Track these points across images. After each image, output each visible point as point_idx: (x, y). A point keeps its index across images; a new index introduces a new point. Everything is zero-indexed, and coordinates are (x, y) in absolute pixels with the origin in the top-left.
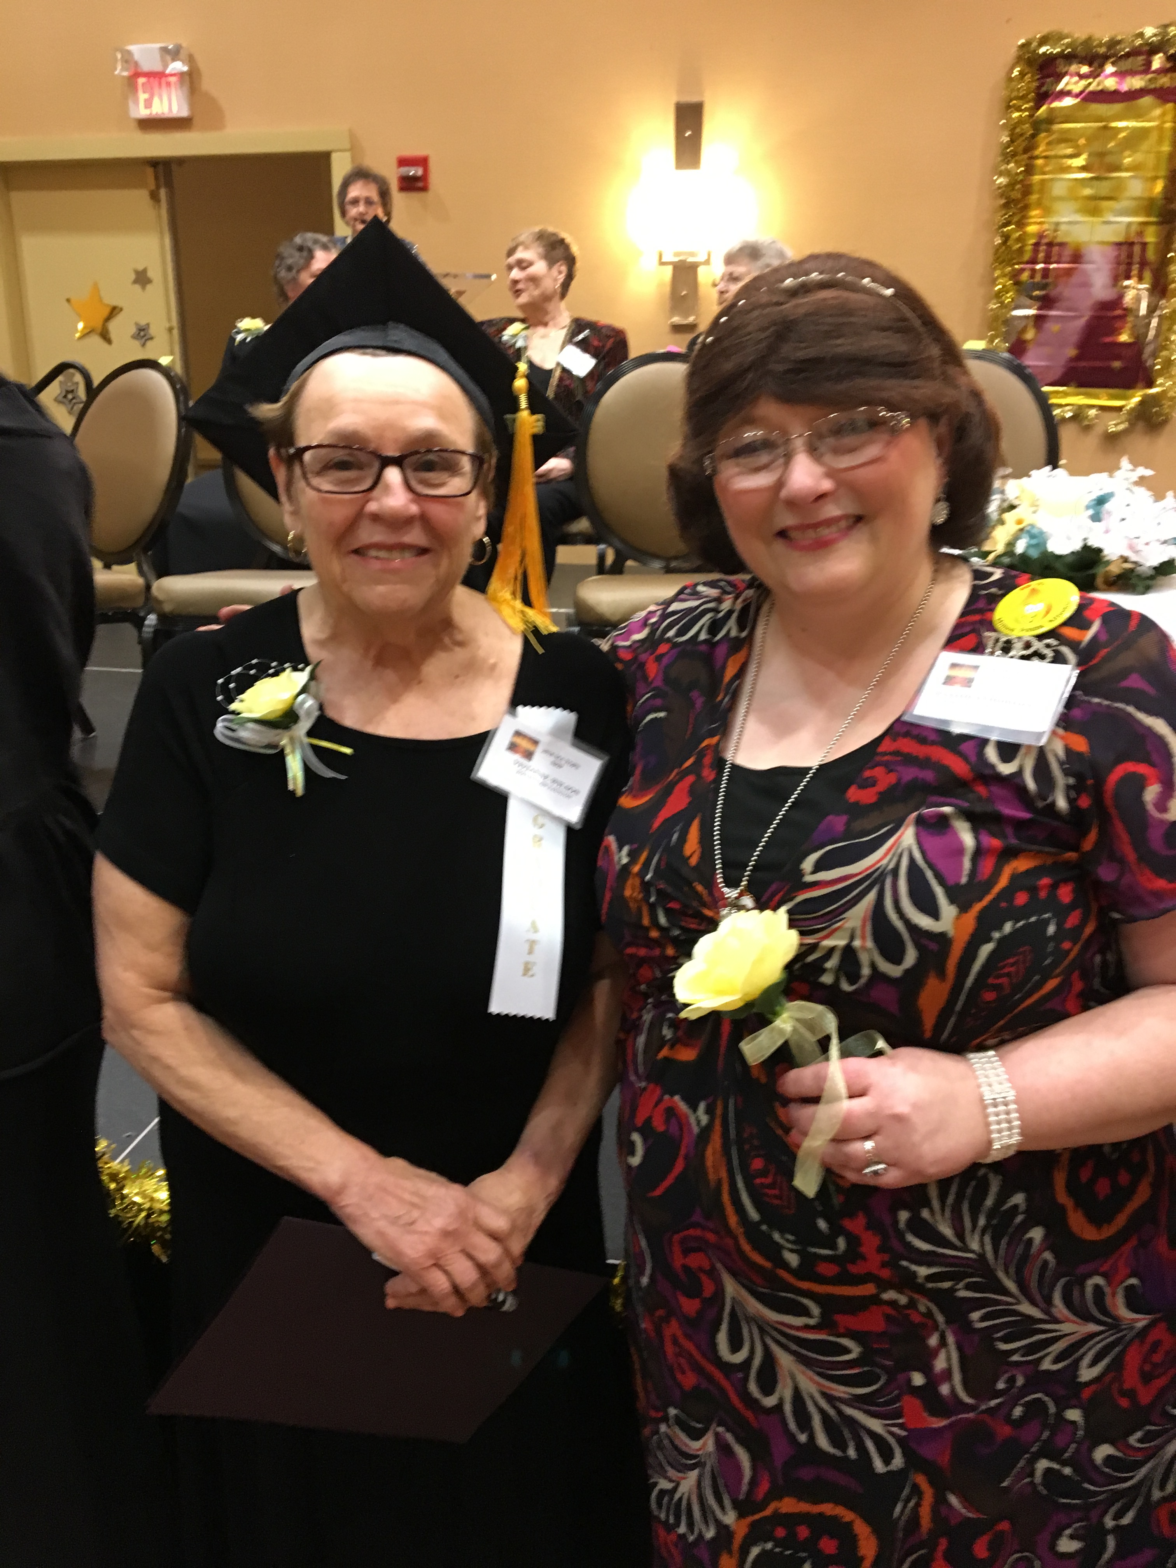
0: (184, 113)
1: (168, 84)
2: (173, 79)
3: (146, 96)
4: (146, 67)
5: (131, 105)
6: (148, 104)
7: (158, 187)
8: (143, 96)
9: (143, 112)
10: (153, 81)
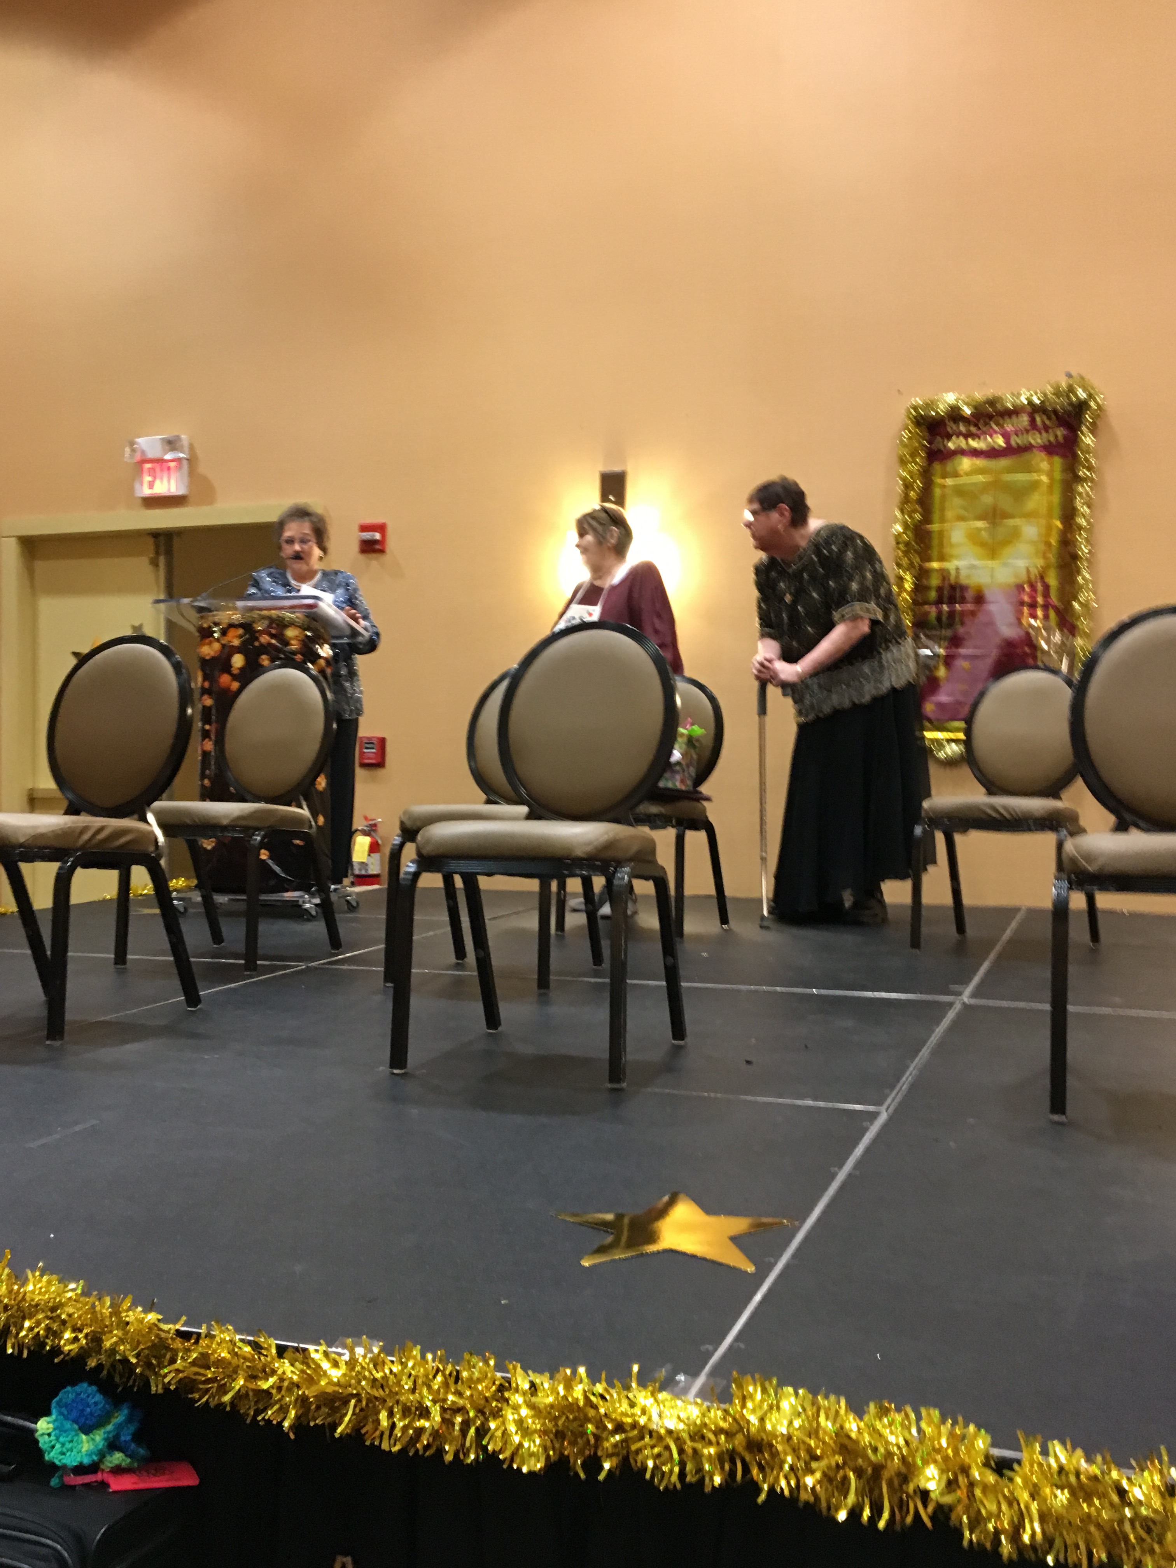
0: (181, 492)
1: (169, 468)
2: (172, 464)
3: (149, 479)
4: (151, 455)
5: (137, 486)
6: (151, 485)
7: (157, 553)
8: (148, 478)
9: (147, 492)
10: (157, 466)
